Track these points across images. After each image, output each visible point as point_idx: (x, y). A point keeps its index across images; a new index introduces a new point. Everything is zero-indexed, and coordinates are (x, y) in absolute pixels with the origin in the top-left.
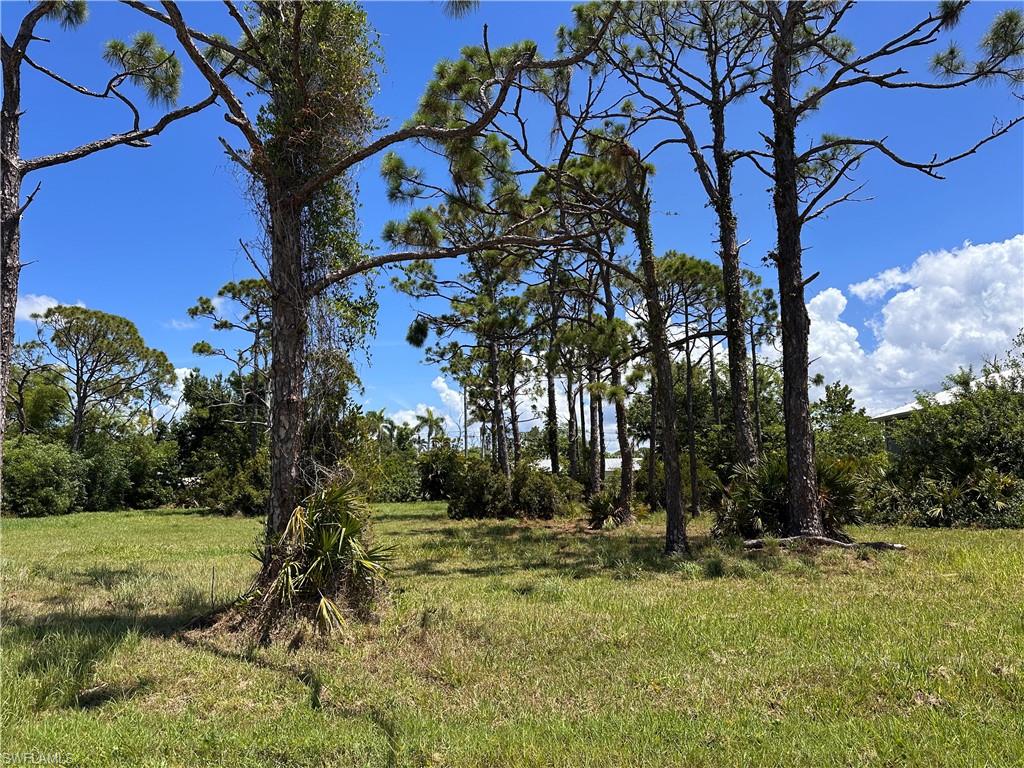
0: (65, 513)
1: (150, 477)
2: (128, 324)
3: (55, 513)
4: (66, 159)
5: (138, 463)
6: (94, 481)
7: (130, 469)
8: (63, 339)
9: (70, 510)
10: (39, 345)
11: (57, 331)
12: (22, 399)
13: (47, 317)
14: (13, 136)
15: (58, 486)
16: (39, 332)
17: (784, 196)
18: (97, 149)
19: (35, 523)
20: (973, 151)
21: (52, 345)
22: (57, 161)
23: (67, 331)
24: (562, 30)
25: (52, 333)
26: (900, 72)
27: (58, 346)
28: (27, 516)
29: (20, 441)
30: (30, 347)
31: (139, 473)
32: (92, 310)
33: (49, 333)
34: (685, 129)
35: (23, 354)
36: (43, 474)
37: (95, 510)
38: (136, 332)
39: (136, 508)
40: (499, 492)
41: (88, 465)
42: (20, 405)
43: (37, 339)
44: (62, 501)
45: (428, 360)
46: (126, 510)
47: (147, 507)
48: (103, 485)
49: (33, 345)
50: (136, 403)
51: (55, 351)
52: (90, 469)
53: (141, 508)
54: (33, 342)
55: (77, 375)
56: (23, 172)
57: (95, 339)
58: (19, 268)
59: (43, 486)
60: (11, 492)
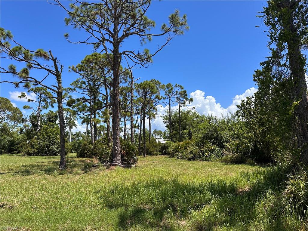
1: (16, 144)
2: (8, 100)
20: (155, 55)
38: (10, 102)
40: (89, 150)
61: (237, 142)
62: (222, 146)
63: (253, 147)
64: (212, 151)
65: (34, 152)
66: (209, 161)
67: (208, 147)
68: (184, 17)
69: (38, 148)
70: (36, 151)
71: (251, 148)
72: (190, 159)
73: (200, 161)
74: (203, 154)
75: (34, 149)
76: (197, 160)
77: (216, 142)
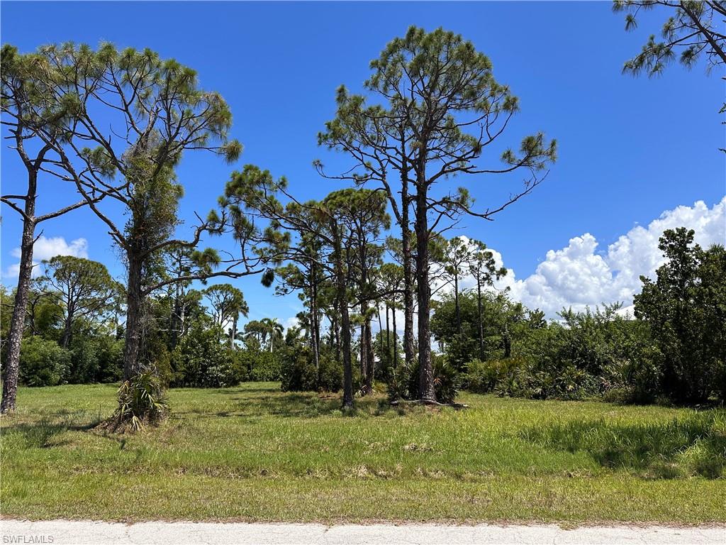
0: (56, 385)
1: (112, 362)
2: (102, 266)
3: (49, 384)
4: (56, 215)
5: (104, 353)
6: (76, 365)
7: (99, 357)
8: (60, 275)
9: (59, 383)
10: (46, 279)
11: (57, 270)
12: (33, 313)
13: (51, 262)
14: (32, 207)
15: (52, 368)
16: (46, 271)
17: (419, 226)
18: (71, 209)
19: (37, 391)
20: (502, 209)
21: (54, 280)
22: (52, 216)
23: (63, 271)
24: (320, 134)
25: (54, 272)
26: (473, 167)
27: (58, 280)
28: (32, 386)
29: (31, 340)
30: (40, 280)
31: (104, 359)
32: (80, 257)
33: (52, 271)
34: (385, 184)
35: (36, 284)
36: (44, 361)
37: (76, 383)
38: (106, 271)
39: (102, 382)
40: (310, 375)
41: (72, 355)
42: (32, 317)
43: (45, 276)
44: (55, 377)
45: (278, 293)
46: (95, 384)
47: (109, 382)
48: (81, 367)
49: (42, 279)
50: (108, 314)
51: (56, 283)
52: (73, 357)
53: (104, 382)
54: (42, 277)
55: (69, 298)
56: (36, 223)
57: (80, 276)
58: (32, 267)
59: (43, 368)
60: (23, 371)
61: (627, 363)
62: (596, 371)
63: (663, 374)
64: (579, 381)
65: (177, 379)
66: (577, 400)
67: (571, 374)
68: (553, 144)
69: (184, 371)
70: (182, 376)
71: (660, 376)
72: (536, 397)
73: (558, 399)
74: (563, 387)
75: (178, 374)
76: (551, 398)
77: (586, 363)
